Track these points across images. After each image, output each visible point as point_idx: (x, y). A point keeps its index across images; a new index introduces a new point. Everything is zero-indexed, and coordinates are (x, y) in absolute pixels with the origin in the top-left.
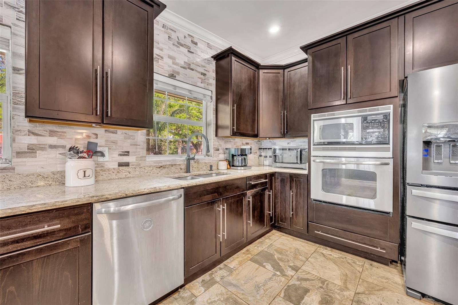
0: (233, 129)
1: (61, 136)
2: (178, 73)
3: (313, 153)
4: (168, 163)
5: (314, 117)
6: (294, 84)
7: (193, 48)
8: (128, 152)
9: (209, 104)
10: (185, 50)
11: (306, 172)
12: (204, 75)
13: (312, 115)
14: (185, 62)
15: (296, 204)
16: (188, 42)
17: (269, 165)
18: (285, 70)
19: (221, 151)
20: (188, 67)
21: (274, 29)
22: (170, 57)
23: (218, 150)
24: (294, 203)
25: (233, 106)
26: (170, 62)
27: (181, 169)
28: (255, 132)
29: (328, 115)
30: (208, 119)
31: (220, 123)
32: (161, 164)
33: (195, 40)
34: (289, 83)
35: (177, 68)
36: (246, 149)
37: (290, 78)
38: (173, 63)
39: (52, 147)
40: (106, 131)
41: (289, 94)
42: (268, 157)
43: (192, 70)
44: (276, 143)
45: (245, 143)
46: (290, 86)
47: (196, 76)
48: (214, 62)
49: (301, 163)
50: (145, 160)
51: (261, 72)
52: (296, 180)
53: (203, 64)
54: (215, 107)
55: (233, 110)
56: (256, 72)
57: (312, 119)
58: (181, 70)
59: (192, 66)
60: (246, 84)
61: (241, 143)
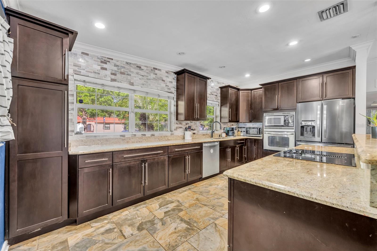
0: (229, 119)
3: (264, 130)
4: (205, 134)
5: (265, 114)
6: (256, 98)
8: (195, 129)
9: (217, 108)
11: (261, 138)
12: (216, 96)
13: (264, 114)
14: (210, 92)
15: (257, 152)
17: (243, 136)
18: (252, 91)
19: (222, 129)
21: (248, 75)
24: (256, 152)
25: (229, 109)
27: (209, 136)
28: (237, 120)
29: (271, 114)
30: (217, 114)
31: (222, 116)
32: (203, 134)
34: (254, 97)
36: (234, 128)
37: (254, 95)
39: (180, 128)
40: (190, 122)
41: (254, 103)
42: (243, 131)
43: (213, 95)
44: (246, 125)
45: (231, 125)
46: (254, 98)
47: (214, 97)
48: (220, 89)
49: (259, 134)
50: (199, 132)
51: (240, 92)
52: (257, 142)
53: (216, 91)
54: (220, 109)
55: (229, 111)
56: (238, 92)
57: (264, 115)
60: (234, 99)
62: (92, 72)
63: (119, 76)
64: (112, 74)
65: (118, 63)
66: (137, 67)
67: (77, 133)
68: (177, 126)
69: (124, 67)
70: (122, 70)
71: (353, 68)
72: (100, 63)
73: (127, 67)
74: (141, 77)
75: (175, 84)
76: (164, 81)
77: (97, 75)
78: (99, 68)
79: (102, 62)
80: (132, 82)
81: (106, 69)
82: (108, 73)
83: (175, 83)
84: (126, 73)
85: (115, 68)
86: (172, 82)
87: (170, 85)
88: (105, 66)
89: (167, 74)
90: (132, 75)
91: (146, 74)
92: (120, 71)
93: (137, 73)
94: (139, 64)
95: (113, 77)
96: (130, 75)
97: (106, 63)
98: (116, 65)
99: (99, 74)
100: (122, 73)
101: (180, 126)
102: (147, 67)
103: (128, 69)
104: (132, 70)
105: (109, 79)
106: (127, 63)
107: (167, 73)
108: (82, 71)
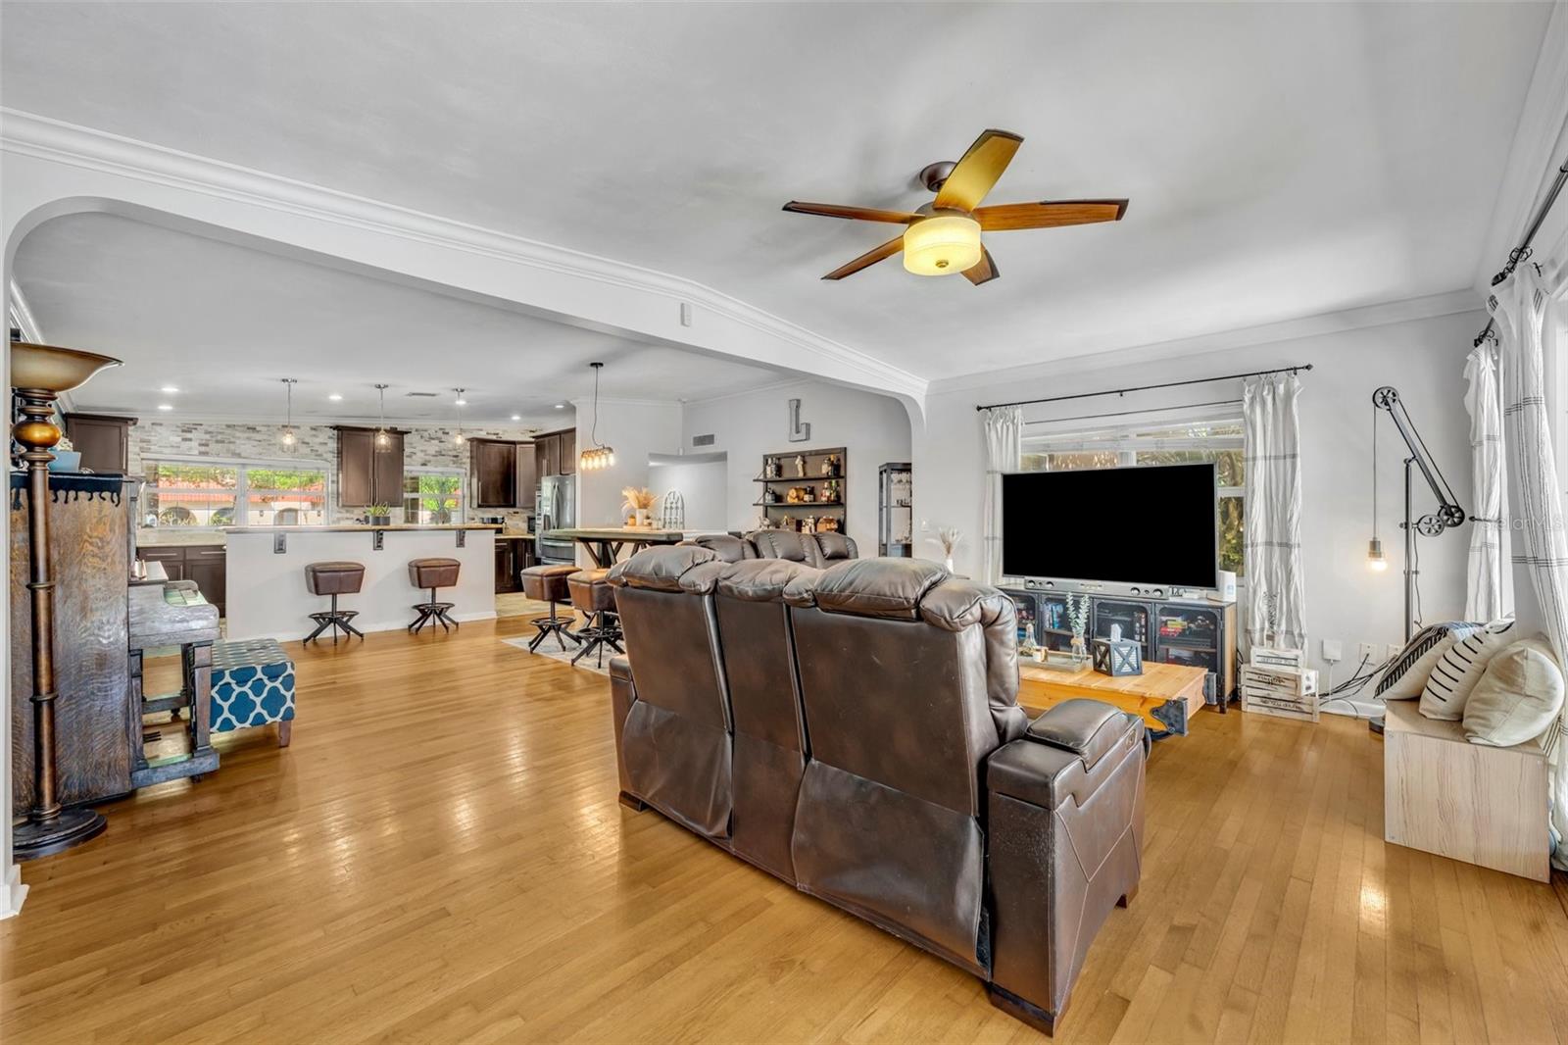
0: (478, 502)
1: (352, 513)
2: (429, 461)
7: (444, 438)
10: (437, 442)
12: (457, 456)
16: (440, 434)
19: (477, 520)
20: (440, 454)
22: (422, 451)
23: (473, 519)
26: (422, 455)
28: (511, 503)
31: (472, 492)
33: (447, 431)
35: (427, 458)
36: (496, 518)
38: (426, 455)
39: (347, 518)
43: (445, 455)
48: (469, 443)
54: (469, 482)
56: (513, 447)
58: (432, 458)
59: (443, 453)
61: (499, 513)
62: (166, 447)
63: (214, 447)
64: (200, 445)
65: (210, 429)
66: (248, 428)
67: (147, 526)
68: (340, 515)
69: (223, 433)
70: (219, 437)
71: (573, 431)
72: (181, 434)
73: (229, 431)
74: (256, 443)
75: (335, 445)
76: (308, 443)
77: (175, 451)
78: (179, 439)
79: (183, 431)
80: (237, 452)
81: (190, 440)
82: (194, 444)
83: (333, 445)
84: (226, 441)
85: (208, 436)
86: (326, 444)
87: (321, 449)
88: (189, 435)
89: (314, 432)
90: (238, 442)
91: (265, 437)
92: (214, 439)
93: (249, 438)
94: (251, 424)
95: (203, 449)
96: (234, 443)
97: (191, 432)
98: (207, 432)
99: (179, 447)
100: (217, 442)
101: (348, 515)
102: (269, 426)
103: (229, 435)
104: (238, 434)
105: (196, 452)
106: (228, 426)
107: (314, 429)
108: (152, 447)
